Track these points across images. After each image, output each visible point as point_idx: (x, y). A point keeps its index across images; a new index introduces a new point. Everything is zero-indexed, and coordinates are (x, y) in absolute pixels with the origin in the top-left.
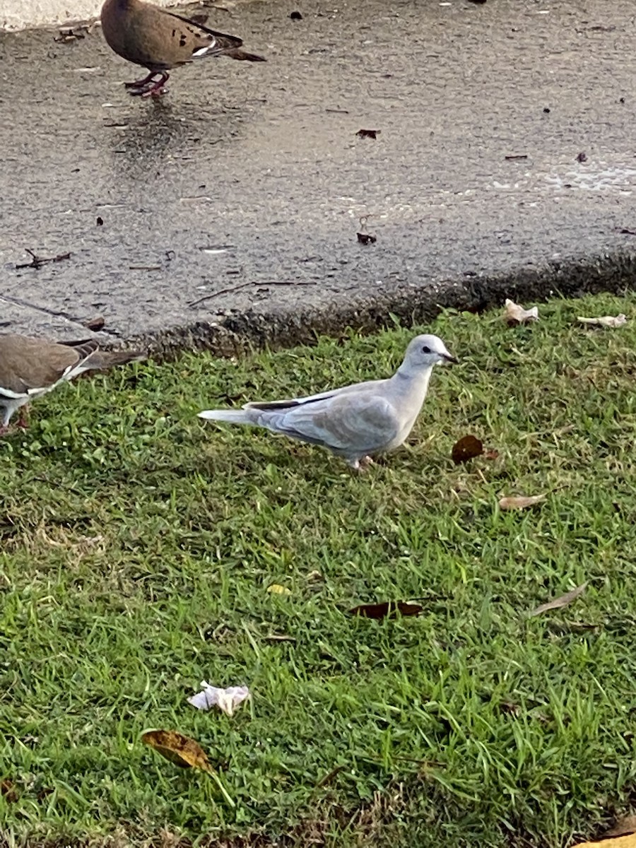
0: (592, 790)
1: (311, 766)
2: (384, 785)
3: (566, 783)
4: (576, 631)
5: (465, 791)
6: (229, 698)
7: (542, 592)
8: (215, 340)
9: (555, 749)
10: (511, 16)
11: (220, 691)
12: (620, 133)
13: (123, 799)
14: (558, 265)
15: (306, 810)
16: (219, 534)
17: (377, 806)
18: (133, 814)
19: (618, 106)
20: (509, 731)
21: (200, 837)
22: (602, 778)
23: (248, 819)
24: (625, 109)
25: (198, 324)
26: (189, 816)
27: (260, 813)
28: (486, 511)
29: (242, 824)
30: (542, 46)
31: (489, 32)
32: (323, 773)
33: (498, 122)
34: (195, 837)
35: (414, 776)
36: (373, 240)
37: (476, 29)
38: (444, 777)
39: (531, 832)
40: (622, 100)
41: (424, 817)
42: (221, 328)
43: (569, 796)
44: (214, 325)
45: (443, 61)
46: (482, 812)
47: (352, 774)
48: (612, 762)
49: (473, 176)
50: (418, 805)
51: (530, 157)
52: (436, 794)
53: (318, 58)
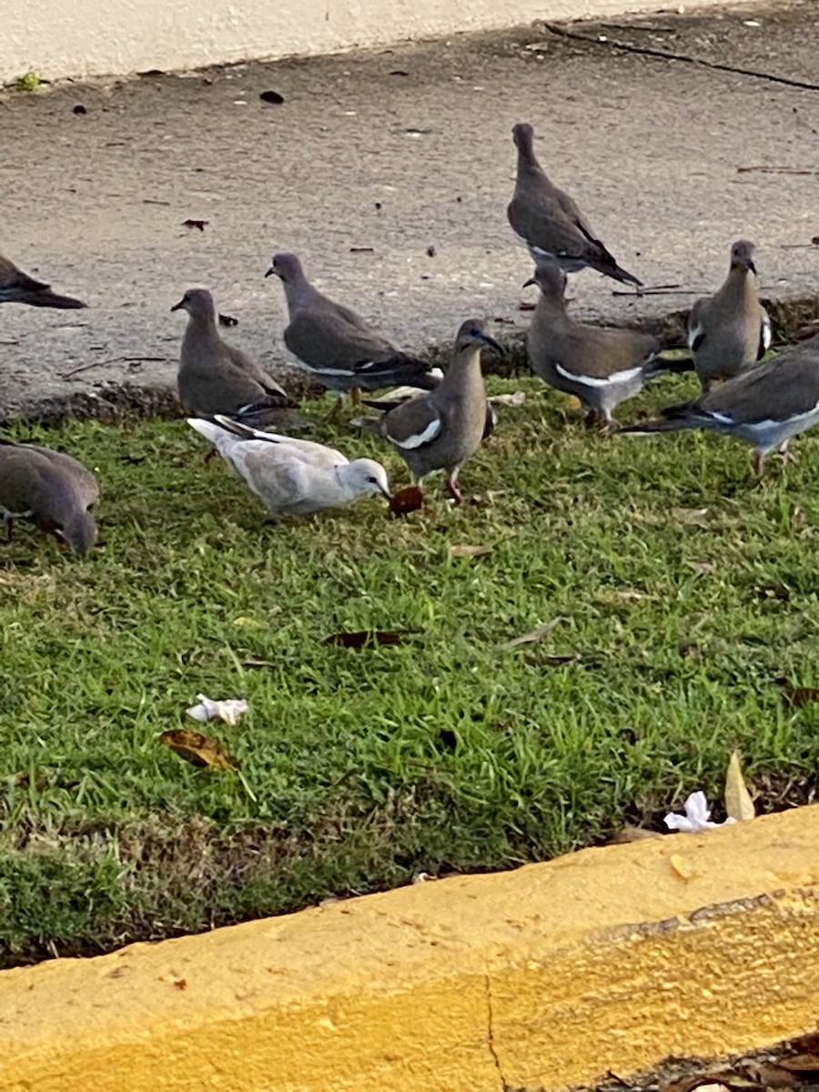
0: (590, 801)
1: (323, 769)
2: (396, 787)
3: (567, 794)
4: (551, 662)
5: (475, 795)
6: (230, 710)
7: (510, 630)
8: (94, 411)
9: (555, 761)
10: (315, 116)
11: (220, 704)
12: (466, 230)
13: (150, 791)
14: (436, 349)
15: (325, 807)
16: (169, 575)
17: (390, 807)
18: (162, 804)
19: (456, 206)
20: (508, 744)
21: (228, 827)
22: (600, 791)
23: (269, 813)
24: (465, 208)
25: (77, 395)
26: (215, 807)
27: (281, 808)
28: (439, 558)
29: (264, 818)
30: (357, 145)
31: (296, 131)
32: (336, 775)
33: (332, 216)
34: (223, 827)
35: (423, 781)
36: (236, 322)
37: (281, 128)
38: (454, 780)
39: (534, 840)
40: (459, 200)
41: (436, 818)
42: (100, 399)
43: (568, 808)
44: (93, 395)
45: (255, 157)
46: (488, 817)
47: (364, 777)
48: (609, 776)
49: (321, 267)
50: (429, 807)
51: (375, 250)
52: (446, 799)
53: (118, 151)
